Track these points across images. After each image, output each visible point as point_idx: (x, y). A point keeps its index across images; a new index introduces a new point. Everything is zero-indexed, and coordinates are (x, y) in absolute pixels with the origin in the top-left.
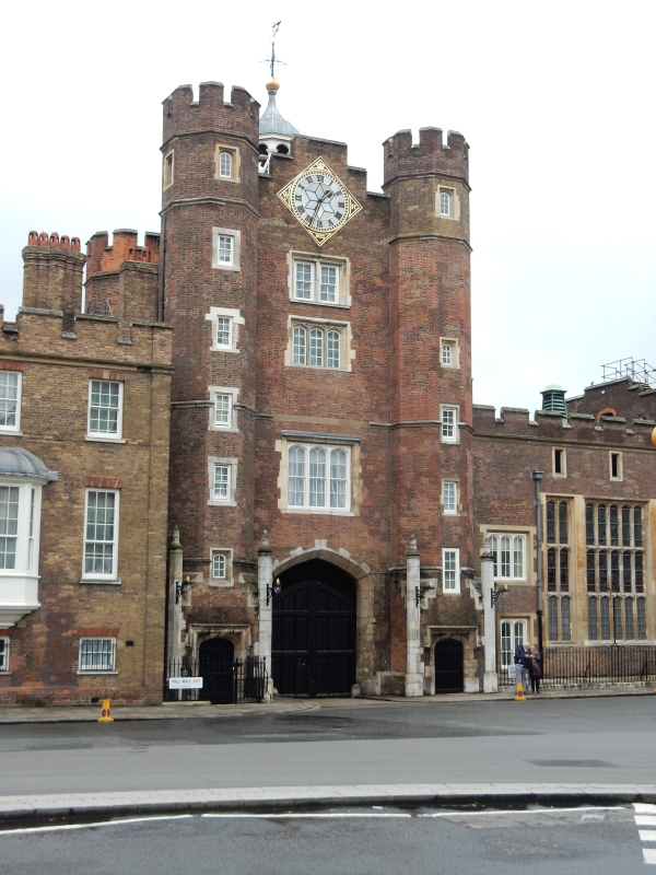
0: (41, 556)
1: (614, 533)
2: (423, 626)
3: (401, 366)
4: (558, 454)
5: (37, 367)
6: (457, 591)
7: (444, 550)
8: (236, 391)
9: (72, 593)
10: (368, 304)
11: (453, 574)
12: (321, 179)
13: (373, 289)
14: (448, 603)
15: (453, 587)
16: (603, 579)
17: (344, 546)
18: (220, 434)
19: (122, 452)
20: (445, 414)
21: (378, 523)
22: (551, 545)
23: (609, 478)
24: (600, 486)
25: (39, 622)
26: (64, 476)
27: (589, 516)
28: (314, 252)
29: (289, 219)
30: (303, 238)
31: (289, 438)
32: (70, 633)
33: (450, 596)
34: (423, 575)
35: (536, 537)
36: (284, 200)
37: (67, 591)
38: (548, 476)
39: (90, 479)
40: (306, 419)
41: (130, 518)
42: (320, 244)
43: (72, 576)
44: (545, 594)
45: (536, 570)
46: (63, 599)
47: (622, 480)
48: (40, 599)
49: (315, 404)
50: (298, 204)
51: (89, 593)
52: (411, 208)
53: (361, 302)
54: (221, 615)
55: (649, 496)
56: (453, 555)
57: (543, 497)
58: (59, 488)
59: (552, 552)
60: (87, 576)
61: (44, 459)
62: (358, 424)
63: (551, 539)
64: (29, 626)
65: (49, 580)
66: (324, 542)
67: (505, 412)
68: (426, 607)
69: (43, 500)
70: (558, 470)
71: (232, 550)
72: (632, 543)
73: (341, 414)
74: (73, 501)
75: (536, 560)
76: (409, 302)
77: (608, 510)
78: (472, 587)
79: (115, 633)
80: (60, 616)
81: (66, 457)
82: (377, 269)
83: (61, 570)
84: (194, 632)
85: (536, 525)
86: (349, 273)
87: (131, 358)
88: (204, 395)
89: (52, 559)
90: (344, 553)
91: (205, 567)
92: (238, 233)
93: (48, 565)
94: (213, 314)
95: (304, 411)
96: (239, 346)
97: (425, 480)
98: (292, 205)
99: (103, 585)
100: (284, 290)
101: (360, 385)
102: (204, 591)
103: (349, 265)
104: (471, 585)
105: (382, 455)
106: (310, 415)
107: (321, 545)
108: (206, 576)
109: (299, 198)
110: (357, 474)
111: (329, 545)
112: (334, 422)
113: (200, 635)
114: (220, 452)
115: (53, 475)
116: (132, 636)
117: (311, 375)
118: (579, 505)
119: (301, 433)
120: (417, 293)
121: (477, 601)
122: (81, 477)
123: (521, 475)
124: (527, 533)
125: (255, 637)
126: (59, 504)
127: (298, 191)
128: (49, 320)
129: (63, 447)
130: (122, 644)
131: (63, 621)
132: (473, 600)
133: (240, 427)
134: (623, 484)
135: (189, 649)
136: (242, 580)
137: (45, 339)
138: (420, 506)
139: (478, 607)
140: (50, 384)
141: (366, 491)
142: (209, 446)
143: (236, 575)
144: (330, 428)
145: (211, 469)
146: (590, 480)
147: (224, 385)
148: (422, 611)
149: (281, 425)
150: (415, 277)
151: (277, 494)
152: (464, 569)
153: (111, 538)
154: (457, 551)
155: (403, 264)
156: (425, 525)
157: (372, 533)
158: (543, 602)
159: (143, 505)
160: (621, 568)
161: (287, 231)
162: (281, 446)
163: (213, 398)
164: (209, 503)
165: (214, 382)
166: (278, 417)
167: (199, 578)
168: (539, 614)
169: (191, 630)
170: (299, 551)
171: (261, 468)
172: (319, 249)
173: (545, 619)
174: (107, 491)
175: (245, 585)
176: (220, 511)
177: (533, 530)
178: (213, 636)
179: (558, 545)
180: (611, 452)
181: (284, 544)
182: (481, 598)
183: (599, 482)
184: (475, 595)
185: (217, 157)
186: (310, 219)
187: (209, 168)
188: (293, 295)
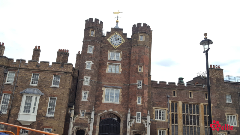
0: (38, 110)
1: (191, 111)
2: (131, 130)
3: (131, 72)
4: (174, 92)
5: (42, 73)
6: (140, 122)
7: (137, 113)
8: (90, 77)
9: (43, 119)
10: (125, 60)
11: (140, 118)
12: (117, 36)
13: (127, 57)
14: (137, 125)
15: (139, 121)
16: (188, 122)
17: (116, 110)
18: (85, 86)
19: (58, 89)
20: (139, 82)
21: (125, 105)
22: (172, 113)
23: (189, 98)
24: (186, 99)
25: (35, 124)
26: (45, 94)
27: (183, 106)
28: (114, 50)
29: (109, 44)
30: (112, 47)
31: (106, 87)
32: (41, 127)
33: (138, 123)
34: (131, 118)
35: (168, 111)
36: (108, 41)
37: (42, 118)
38: (171, 97)
39: (50, 95)
40: (110, 83)
41: (58, 103)
42: (115, 48)
43: (44, 115)
44: (170, 124)
45: (168, 118)
46: (41, 120)
47: (192, 98)
48: (36, 120)
49: (112, 80)
50: (111, 41)
51: (47, 119)
52: (134, 40)
53: (124, 59)
54: (81, 124)
55: (200, 102)
56: (140, 114)
57: (170, 102)
58: (43, 96)
59: (173, 114)
60: (47, 115)
61: (41, 91)
62: (121, 84)
63: (172, 111)
64: (33, 125)
65: (39, 116)
66: (112, 109)
67: (160, 82)
68: (132, 126)
69: (40, 99)
70: (174, 95)
71: (85, 110)
72: (196, 113)
73: (118, 82)
74: (46, 99)
75: (168, 116)
76: (133, 59)
77: (189, 105)
78: (144, 122)
79: (52, 128)
80: (40, 123)
81: (46, 90)
82: (128, 53)
83: (42, 114)
84: (75, 128)
85: (168, 108)
86: (121, 54)
87: (63, 70)
88: (83, 78)
89: (40, 111)
90: (116, 112)
91: (79, 114)
92: (93, 46)
93: (39, 112)
94: (86, 62)
95: (109, 82)
96: (91, 68)
97: (134, 96)
98: (110, 41)
99: (50, 117)
100: (107, 58)
101: (122, 76)
102: (78, 119)
103: (122, 52)
104: (144, 121)
105: (126, 91)
106: (110, 82)
107: (111, 110)
108: (79, 116)
109: (111, 40)
110: (120, 95)
111: (113, 110)
112: (116, 84)
113: (76, 129)
114: (85, 89)
115: (43, 94)
116: (55, 129)
117: (111, 74)
118: (180, 104)
119: (108, 86)
120: (134, 57)
121: (145, 125)
122: (49, 94)
123: (164, 96)
124: (166, 109)
125: (89, 130)
126: (43, 100)
128: (46, 63)
129: (46, 88)
130: (53, 130)
131: (40, 124)
132: (144, 125)
133: (90, 85)
134: (192, 99)
135: (73, 132)
136: (87, 117)
137: (45, 67)
138: (132, 102)
139: (146, 126)
140: (45, 76)
141: (123, 98)
142: (83, 88)
143: (86, 116)
144: (115, 85)
145: (83, 93)
146: (183, 98)
147: (87, 76)
148: (130, 127)
149: (104, 84)
150: (134, 54)
151: (102, 99)
152: (142, 117)
153: (54, 107)
154: (141, 113)
155: (132, 51)
156: (133, 106)
157: (123, 108)
158: (170, 126)
159: (61, 100)
160: (193, 119)
161: (108, 46)
162: (103, 89)
163: (85, 79)
164: (81, 100)
165: (85, 76)
166: (103, 83)
167: (77, 116)
168: (169, 129)
169: (74, 128)
170: (106, 111)
171: (99, 93)
172: (115, 49)
173: (170, 130)
174: (54, 97)
175: (88, 118)
176: (84, 102)
177: (167, 109)
178: (80, 129)
179: (174, 113)
180: (189, 92)
181: (103, 109)
182: (147, 124)
183: (186, 98)
184: (145, 124)
185: (90, 32)
186: (113, 44)
187: (89, 34)
188: (109, 58)
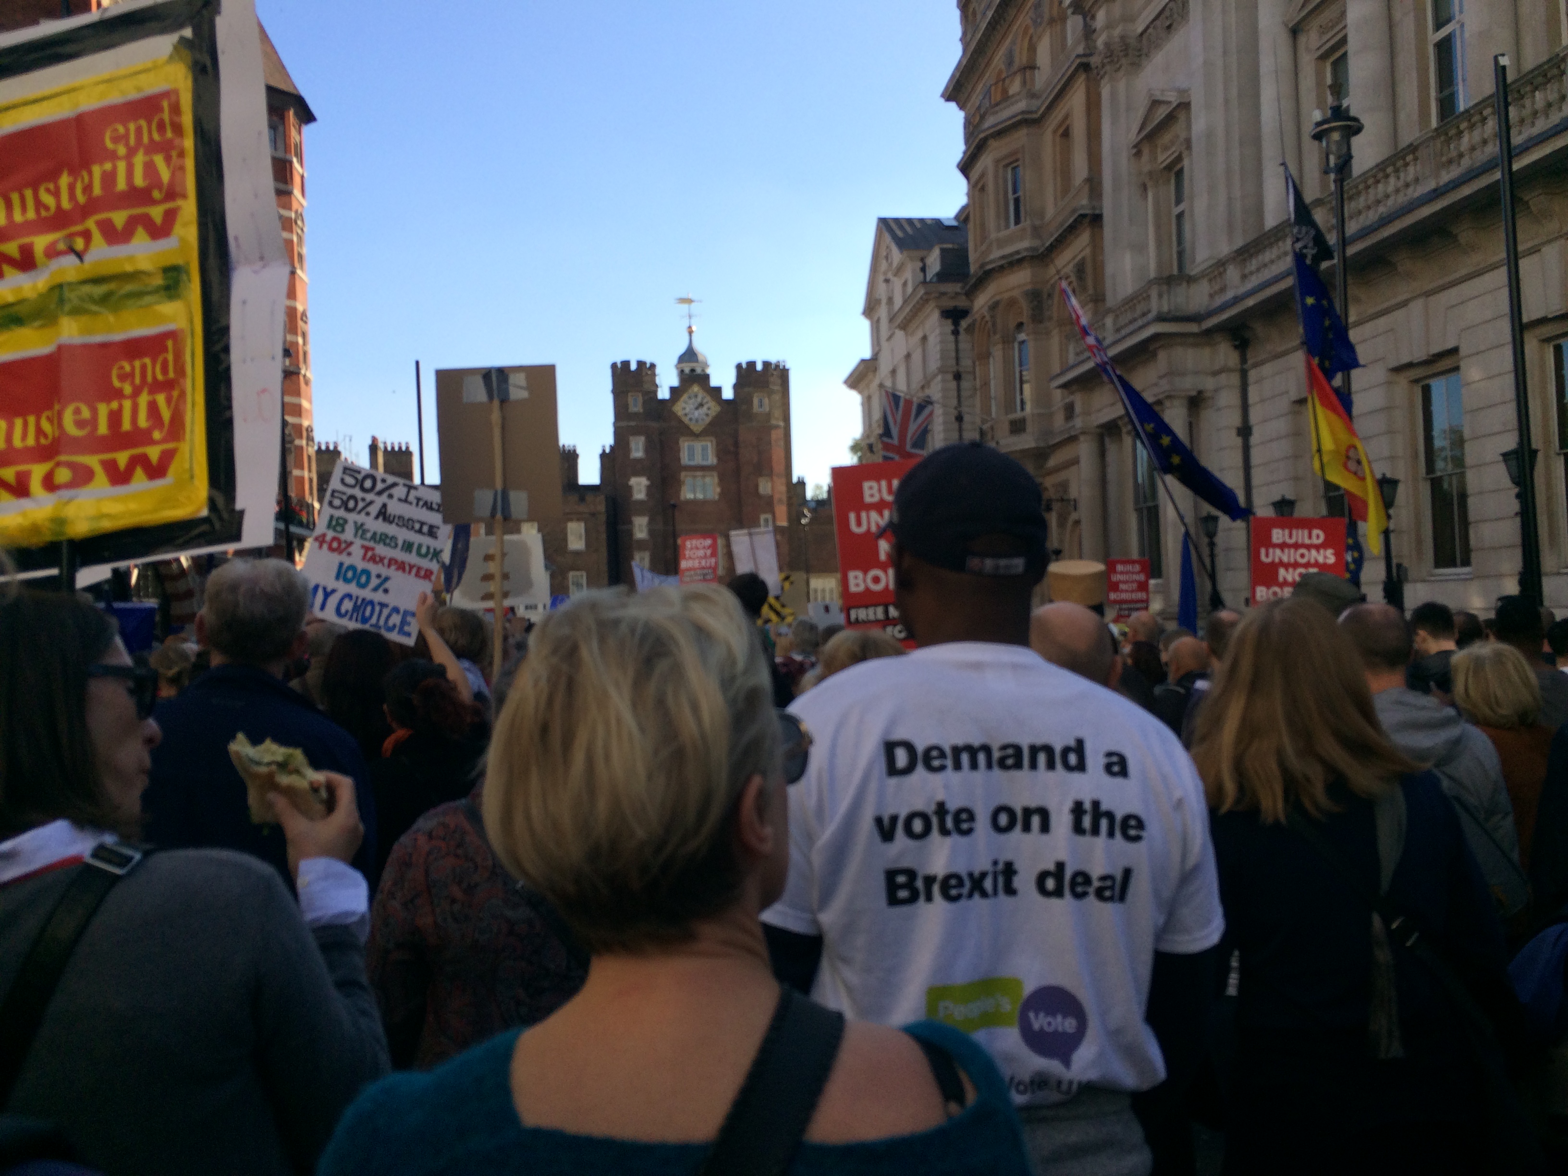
3: (743, 494)
8: (646, 518)
10: (725, 462)
12: (696, 396)
13: (729, 453)
18: (639, 540)
19: (585, 554)
20: (764, 519)
28: (694, 436)
29: (680, 421)
30: (688, 430)
31: (687, 536)
36: (676, 412)
42: (697, 432)
49: (696, 516)
50: (684, 412)
52: (741, 406)
53: (722, 461)
62: (724, 526)
76: (745, 459)
82: (730, 442)
86: (714, 445)
87: (586, 510)
88: (631, 522)
92: (643, 438)
94: (634, 481)
95: (694, 522)
96: (646, 495)
98: (680, 413)
100: (679, 459)
101: (724, 506)
103: (714, 440)
109: (684, 409)
114: (639, 548)
117: (695, 502)
119: (691, 532)
120: (747, 454)
127: (684, 405)
129: (557, 554)
133: (649, 536)
142: (634, 546)
144: (708, 531)
147: (640, 515)
149: (682, 530)
150: (746, 446)
155: (741, 437)
161: (679, 428)
163: (636, 523)
165: (635, 515)
166: (679, 526)
172: (697, 435)
185: (630, 400)
186: (691, 419)
187: (626, 406)
188: (685, 459)
